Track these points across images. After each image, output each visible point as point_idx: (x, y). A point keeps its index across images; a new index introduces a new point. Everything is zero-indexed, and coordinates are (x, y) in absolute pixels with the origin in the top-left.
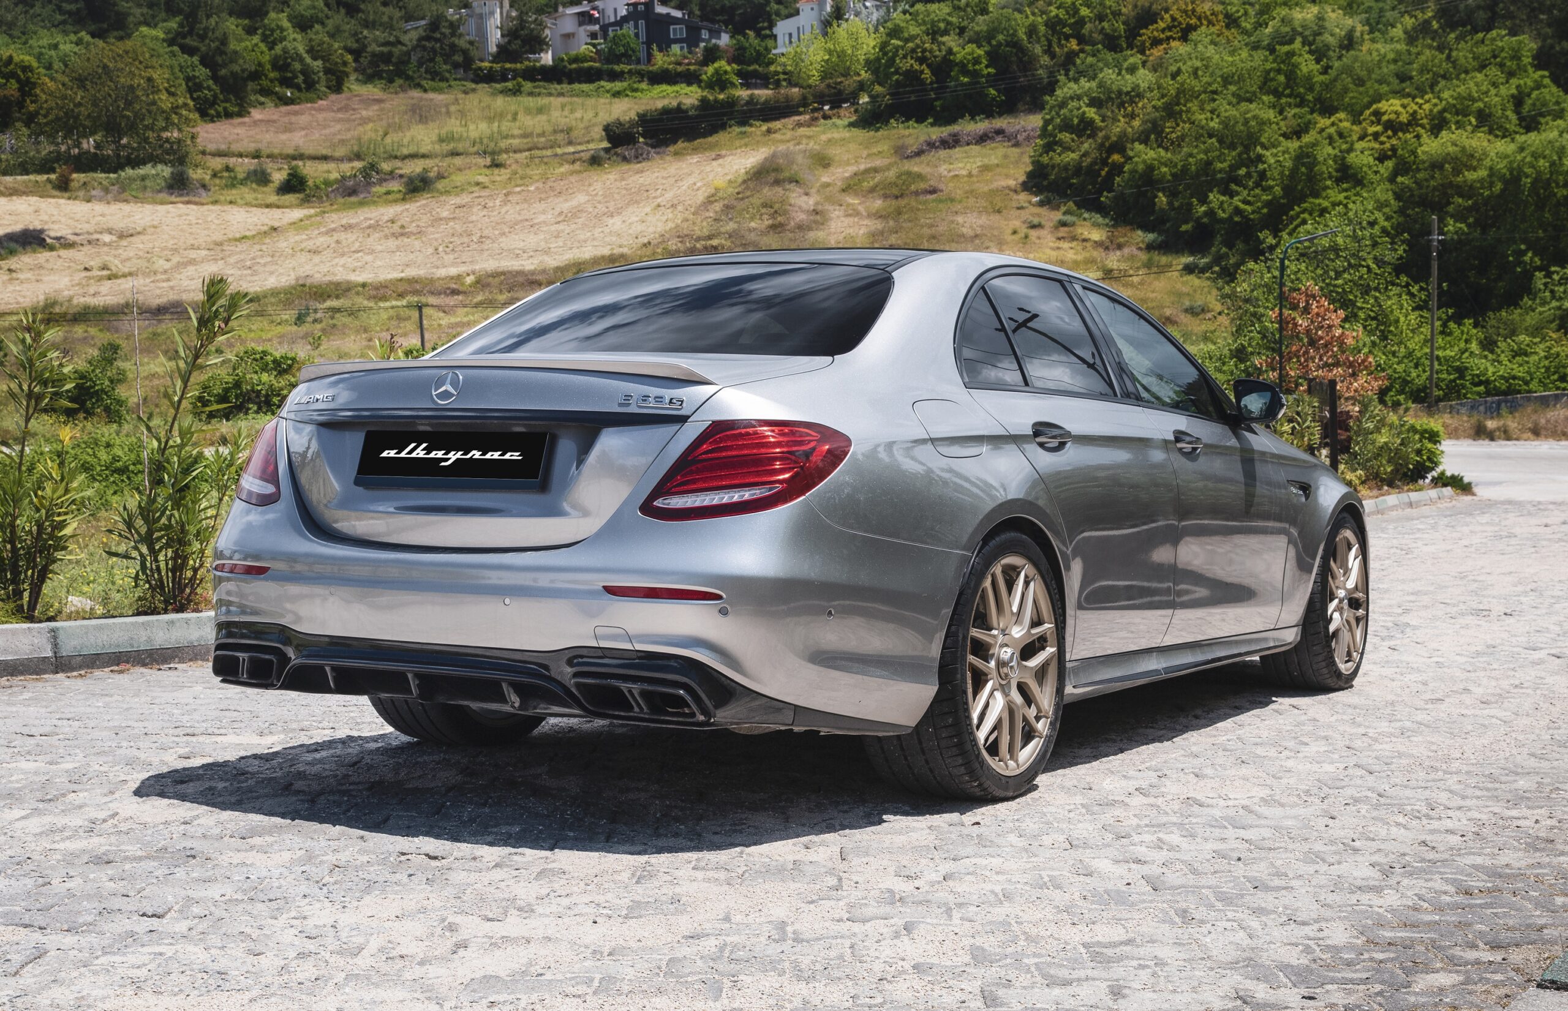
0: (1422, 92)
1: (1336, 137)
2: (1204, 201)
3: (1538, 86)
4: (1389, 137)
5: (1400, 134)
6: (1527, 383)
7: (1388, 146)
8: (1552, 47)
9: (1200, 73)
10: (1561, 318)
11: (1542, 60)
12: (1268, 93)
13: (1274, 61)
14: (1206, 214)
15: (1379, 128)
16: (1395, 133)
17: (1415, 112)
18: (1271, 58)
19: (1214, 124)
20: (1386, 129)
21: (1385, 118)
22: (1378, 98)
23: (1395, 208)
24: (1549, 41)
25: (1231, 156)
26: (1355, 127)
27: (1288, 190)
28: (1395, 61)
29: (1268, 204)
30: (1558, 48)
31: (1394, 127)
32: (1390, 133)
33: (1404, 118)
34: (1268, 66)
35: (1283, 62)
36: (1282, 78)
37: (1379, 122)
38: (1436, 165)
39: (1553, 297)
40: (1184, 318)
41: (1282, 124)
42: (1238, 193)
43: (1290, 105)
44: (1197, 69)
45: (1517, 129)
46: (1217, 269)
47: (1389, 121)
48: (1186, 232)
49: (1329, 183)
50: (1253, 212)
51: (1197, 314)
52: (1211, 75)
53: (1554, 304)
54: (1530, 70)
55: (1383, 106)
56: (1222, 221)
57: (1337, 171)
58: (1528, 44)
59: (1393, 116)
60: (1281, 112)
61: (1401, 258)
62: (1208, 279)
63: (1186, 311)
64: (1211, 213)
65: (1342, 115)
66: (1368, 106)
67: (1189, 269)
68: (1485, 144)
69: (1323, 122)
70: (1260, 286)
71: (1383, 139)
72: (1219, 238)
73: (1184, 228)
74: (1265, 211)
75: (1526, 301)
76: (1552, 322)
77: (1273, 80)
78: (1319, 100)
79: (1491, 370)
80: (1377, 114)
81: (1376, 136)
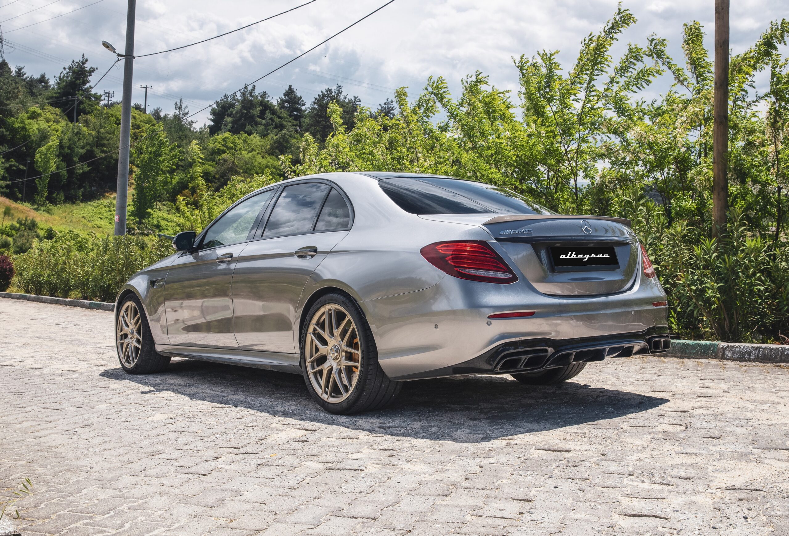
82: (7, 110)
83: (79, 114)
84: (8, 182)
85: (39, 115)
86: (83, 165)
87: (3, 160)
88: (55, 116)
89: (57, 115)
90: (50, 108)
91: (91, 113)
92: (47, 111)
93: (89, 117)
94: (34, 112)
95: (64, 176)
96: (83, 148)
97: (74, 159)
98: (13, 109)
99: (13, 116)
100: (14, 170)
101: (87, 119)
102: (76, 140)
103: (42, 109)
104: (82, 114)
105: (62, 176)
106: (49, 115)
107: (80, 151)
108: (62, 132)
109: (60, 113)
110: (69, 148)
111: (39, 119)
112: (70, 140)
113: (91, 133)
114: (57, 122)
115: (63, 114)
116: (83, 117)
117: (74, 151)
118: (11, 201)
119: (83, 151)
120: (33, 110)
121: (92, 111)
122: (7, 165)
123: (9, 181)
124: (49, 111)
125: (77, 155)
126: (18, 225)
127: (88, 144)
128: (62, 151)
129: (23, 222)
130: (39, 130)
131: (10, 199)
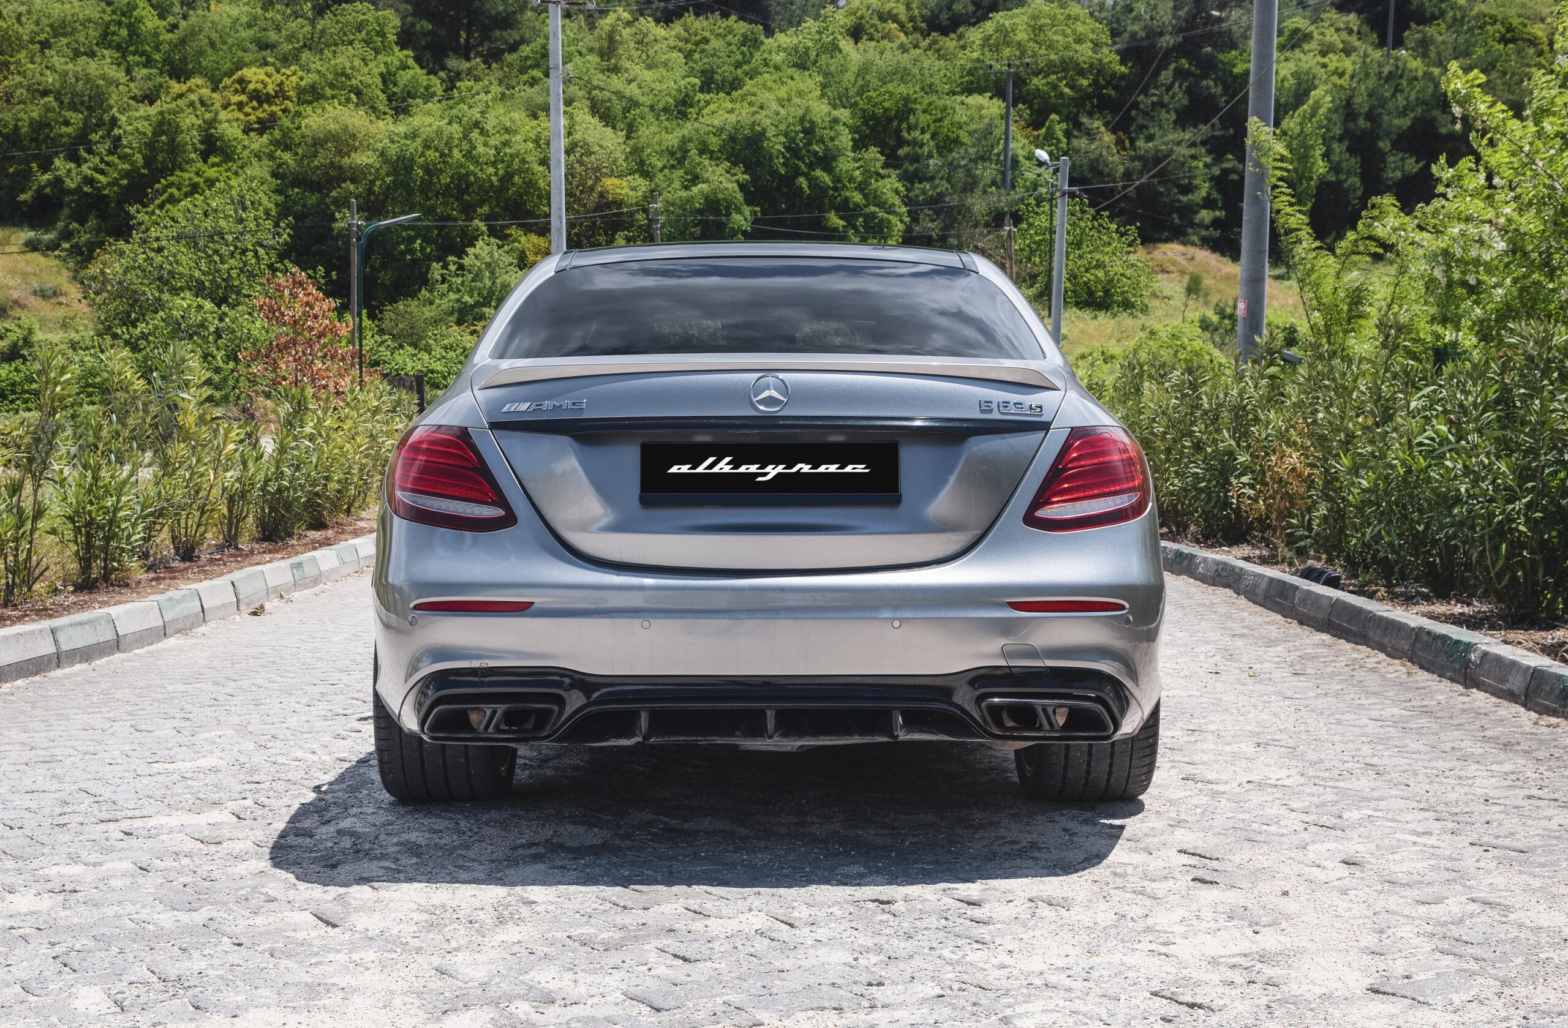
0: (286, 60)
1: (198, 105)
2: (46, 166)
3: (404, 67)
4: (254, 108)
5: (265, 106)
6: (445, 378)
7: (253, 118)
8: (413, 25)
9: (24, 19)
10: (460, 311)
11: (405, 39)
12: (109, 47)
13: (114, 12)
14: (49, 183)
15: (244, 98)
16: (260, 103)
17: (282, 83)
18: (109, 9)
19: (50, 78)
20: (251, 99)
21: (251, 87)
22: (240, 65)
23: (273, 187)
24: (410, 19)
25: (76, 118)
26: (215, 95)
27: (149, 161)
28: (249, 26)
29: (126, 174)
30: (418, 27)
31: (259, 98)
32: (255, 103)
33: (271, 89)
34: (107, 18)
35: (123, 14)
36: (124, 32)
37: (243, 92)
38: (317, 143)
39: (450, 289)
40: (35, 302)
41: (132, 85)
42: (86, 161)
43: (138, 64)
44: (20, 15)
45: (387, 110)
46: (66, 245)
47: (255, 90)
48: (25, 202)
49: (193, 156)
50: (109, 184)
51: (50, 298)
52: (37, 23)
53: (453, 296)
54: (396, 49)
55: (248, 73)
56: (69, 192)
57: (201, 142)
58: (392, 21)
59: (260, 86)
60: (128, 72)
61: (286, 244)
62: (58, 257)
63: (35, 293)
64: (58, 182)
65: (198, 80)
66: (230, 74)
67: (32, 246)
68: (367, 124)
69: (176, 87)
70: (134, 268)
71: (247, 109)
72: (66, 211)
73: (23, 197)
74: (125, 182)
75: (424, 293)
76: (451, 314)
77: (114, 33)
78: (168, 61)
79: (410, 364)
80: (242, 81)
81: (240, 106)
82: (1220, 34)
83: (1402, 25)
84: (1218, 213)
85: (1307, 37)
86: (1403, 159)
87: (1208, 160)
88: (1344, 35)
89: (1350, 32)
90: (1333, 14)
91: (1437, 19)
92: (1326, 24)
93: (1430, 30)
94: (1296, 31)
95: (1354, 190)
96: (1403, 114)
97: (1381, 144)
98: (1235, 28)
99: (1233, 46)
100: (1233, 181)
101: (1424, 37)
102: (1388, 94)
103: (1316, 20)
104: (1413, 25)
105: (1348, 190)
106: (1331, 36)
107: (1396, 122)
108: (1352, 77)
109: (1360, 26)
110: (1370, 116)
111: (1306, 47)
112: (1370, 96)
113: (1431, 73)
114: (1347, 51)
115: (1365, 29)
116: (1412, 35)
117: (1380, 125)
118: (1225, 259)
119: (1405, 123)
120: (1292, 26)
121: (1443, 13)
122: (1216, 171)
123: (1220, 209)
124: (1331, 25)
125: (1388, 134)
126: (1215, 319)
127: (1420, 102)
128: (1352, 126)
129: (1229, 311)
130: (1295, 75)
131: (1223, 254)
